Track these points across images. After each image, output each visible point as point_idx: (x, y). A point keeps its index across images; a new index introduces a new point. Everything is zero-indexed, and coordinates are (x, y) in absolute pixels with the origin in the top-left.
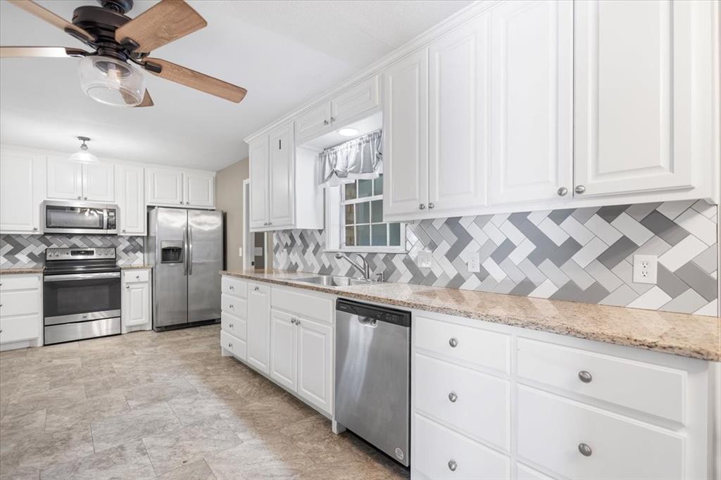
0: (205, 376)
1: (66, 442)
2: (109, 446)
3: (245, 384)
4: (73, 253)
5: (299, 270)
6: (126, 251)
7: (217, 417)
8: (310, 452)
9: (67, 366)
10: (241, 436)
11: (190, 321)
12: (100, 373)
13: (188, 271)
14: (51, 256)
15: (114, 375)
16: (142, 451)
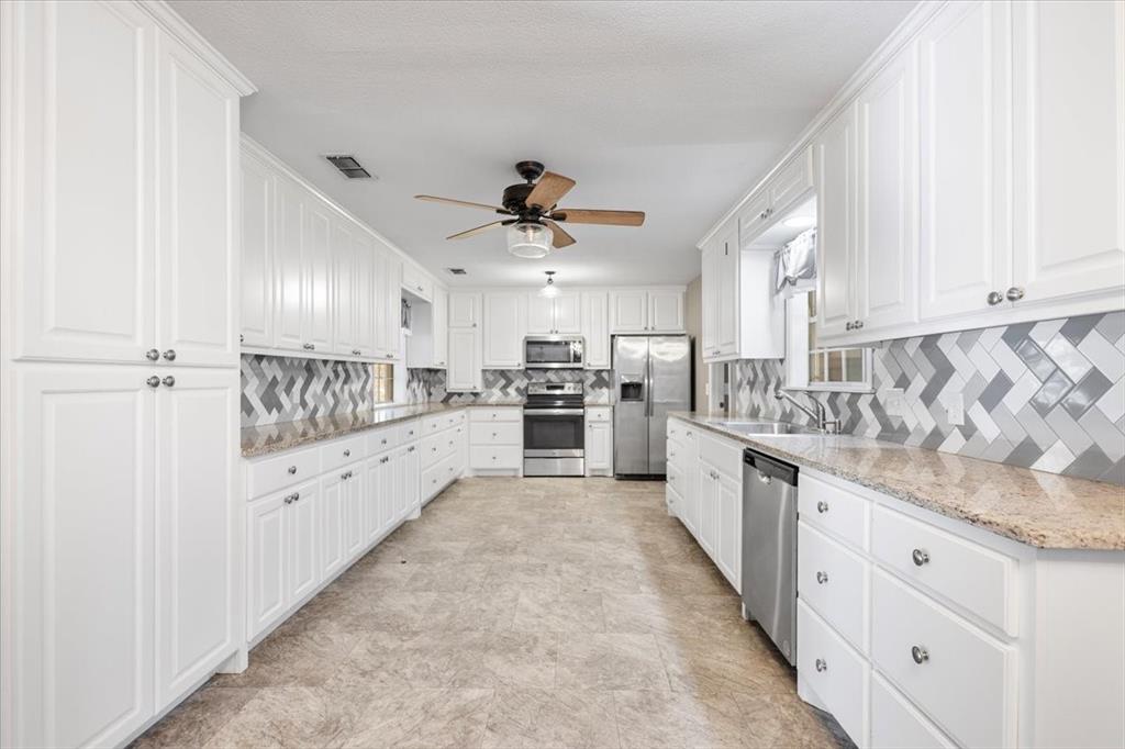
0: (640, 529)
1: (513, 550)
2: (539, 561)
3: (676, 547)
4: (549, 388)
5: (761, 415)
6: (592, 386)
7: (630, 567)
8: (703, 623)
9: (534, 496)
10: (642, 588)
11: (652, 472)
12: (554, 507)
13: (649, 412)
14: (532, 391)
15: (564, 511)
16: (559, 572)
